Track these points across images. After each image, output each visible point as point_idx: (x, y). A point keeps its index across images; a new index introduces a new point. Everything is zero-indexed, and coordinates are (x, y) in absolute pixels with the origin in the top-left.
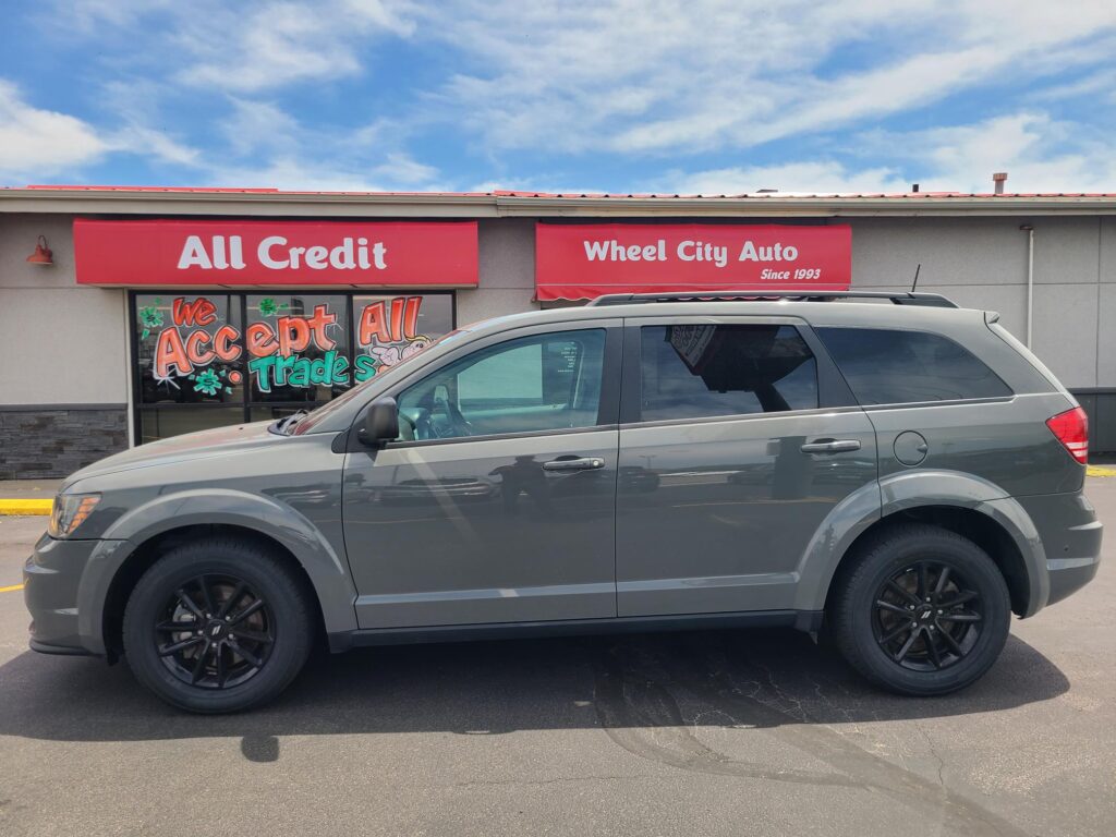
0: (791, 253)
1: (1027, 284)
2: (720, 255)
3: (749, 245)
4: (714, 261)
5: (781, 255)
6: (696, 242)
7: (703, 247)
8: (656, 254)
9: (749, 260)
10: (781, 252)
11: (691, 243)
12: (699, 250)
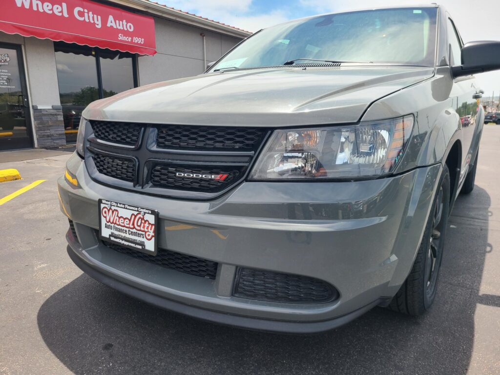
0: (130, 27)
1: (204, 60)
2: (98, 21)
3: (111, 18)
4: (94, 24)
5: (127, 28)
6: (84, 9)
7: (88, 13)
8: (62, 12)
9: (112, 27)
10: (126, 25)
11: (82, 10)
12: (86, 15)
